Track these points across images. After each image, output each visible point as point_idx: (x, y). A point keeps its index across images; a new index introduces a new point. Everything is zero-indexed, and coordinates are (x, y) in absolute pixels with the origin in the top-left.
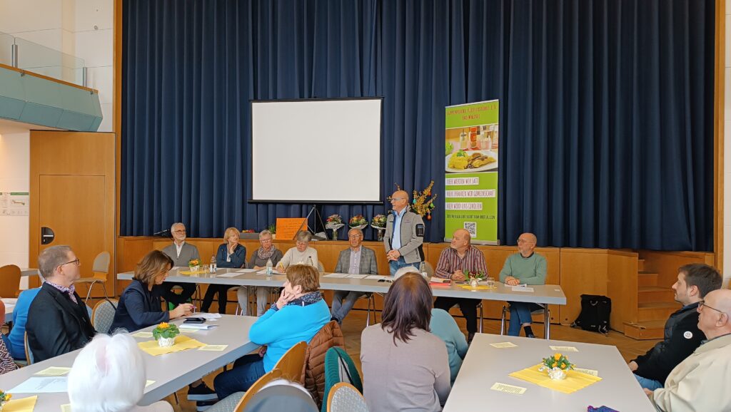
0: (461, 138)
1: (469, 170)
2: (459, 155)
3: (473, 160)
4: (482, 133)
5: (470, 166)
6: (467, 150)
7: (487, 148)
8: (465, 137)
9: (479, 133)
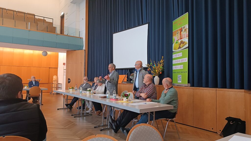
0: (177, 34)
1: (180, 49)
2: (177, 43)
3: (181, 44)
4: (183, 30)
5: (180, 48)
6: (179, 40)
7: (184, 38)
8: (178, 34)
9: (182, 31)
